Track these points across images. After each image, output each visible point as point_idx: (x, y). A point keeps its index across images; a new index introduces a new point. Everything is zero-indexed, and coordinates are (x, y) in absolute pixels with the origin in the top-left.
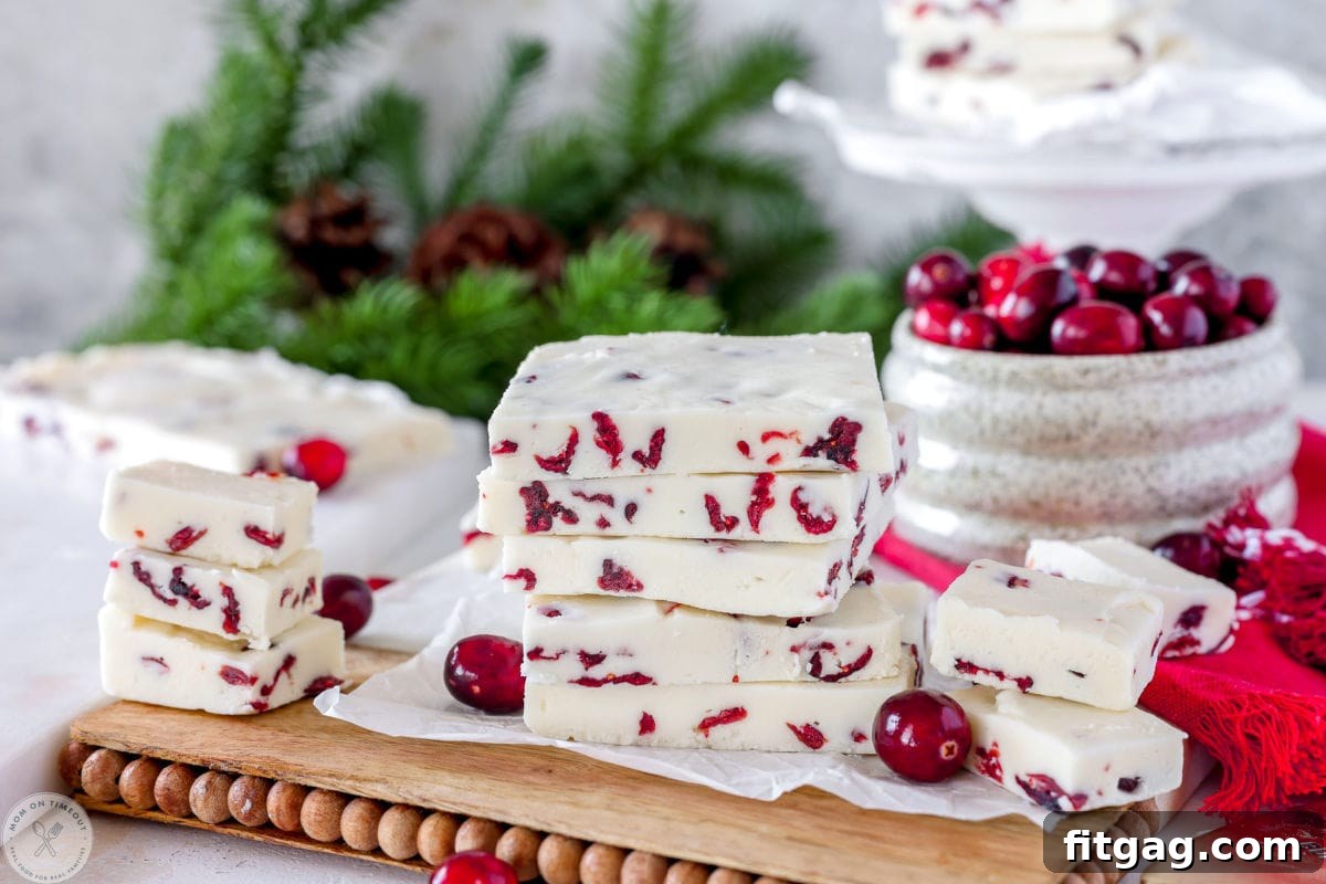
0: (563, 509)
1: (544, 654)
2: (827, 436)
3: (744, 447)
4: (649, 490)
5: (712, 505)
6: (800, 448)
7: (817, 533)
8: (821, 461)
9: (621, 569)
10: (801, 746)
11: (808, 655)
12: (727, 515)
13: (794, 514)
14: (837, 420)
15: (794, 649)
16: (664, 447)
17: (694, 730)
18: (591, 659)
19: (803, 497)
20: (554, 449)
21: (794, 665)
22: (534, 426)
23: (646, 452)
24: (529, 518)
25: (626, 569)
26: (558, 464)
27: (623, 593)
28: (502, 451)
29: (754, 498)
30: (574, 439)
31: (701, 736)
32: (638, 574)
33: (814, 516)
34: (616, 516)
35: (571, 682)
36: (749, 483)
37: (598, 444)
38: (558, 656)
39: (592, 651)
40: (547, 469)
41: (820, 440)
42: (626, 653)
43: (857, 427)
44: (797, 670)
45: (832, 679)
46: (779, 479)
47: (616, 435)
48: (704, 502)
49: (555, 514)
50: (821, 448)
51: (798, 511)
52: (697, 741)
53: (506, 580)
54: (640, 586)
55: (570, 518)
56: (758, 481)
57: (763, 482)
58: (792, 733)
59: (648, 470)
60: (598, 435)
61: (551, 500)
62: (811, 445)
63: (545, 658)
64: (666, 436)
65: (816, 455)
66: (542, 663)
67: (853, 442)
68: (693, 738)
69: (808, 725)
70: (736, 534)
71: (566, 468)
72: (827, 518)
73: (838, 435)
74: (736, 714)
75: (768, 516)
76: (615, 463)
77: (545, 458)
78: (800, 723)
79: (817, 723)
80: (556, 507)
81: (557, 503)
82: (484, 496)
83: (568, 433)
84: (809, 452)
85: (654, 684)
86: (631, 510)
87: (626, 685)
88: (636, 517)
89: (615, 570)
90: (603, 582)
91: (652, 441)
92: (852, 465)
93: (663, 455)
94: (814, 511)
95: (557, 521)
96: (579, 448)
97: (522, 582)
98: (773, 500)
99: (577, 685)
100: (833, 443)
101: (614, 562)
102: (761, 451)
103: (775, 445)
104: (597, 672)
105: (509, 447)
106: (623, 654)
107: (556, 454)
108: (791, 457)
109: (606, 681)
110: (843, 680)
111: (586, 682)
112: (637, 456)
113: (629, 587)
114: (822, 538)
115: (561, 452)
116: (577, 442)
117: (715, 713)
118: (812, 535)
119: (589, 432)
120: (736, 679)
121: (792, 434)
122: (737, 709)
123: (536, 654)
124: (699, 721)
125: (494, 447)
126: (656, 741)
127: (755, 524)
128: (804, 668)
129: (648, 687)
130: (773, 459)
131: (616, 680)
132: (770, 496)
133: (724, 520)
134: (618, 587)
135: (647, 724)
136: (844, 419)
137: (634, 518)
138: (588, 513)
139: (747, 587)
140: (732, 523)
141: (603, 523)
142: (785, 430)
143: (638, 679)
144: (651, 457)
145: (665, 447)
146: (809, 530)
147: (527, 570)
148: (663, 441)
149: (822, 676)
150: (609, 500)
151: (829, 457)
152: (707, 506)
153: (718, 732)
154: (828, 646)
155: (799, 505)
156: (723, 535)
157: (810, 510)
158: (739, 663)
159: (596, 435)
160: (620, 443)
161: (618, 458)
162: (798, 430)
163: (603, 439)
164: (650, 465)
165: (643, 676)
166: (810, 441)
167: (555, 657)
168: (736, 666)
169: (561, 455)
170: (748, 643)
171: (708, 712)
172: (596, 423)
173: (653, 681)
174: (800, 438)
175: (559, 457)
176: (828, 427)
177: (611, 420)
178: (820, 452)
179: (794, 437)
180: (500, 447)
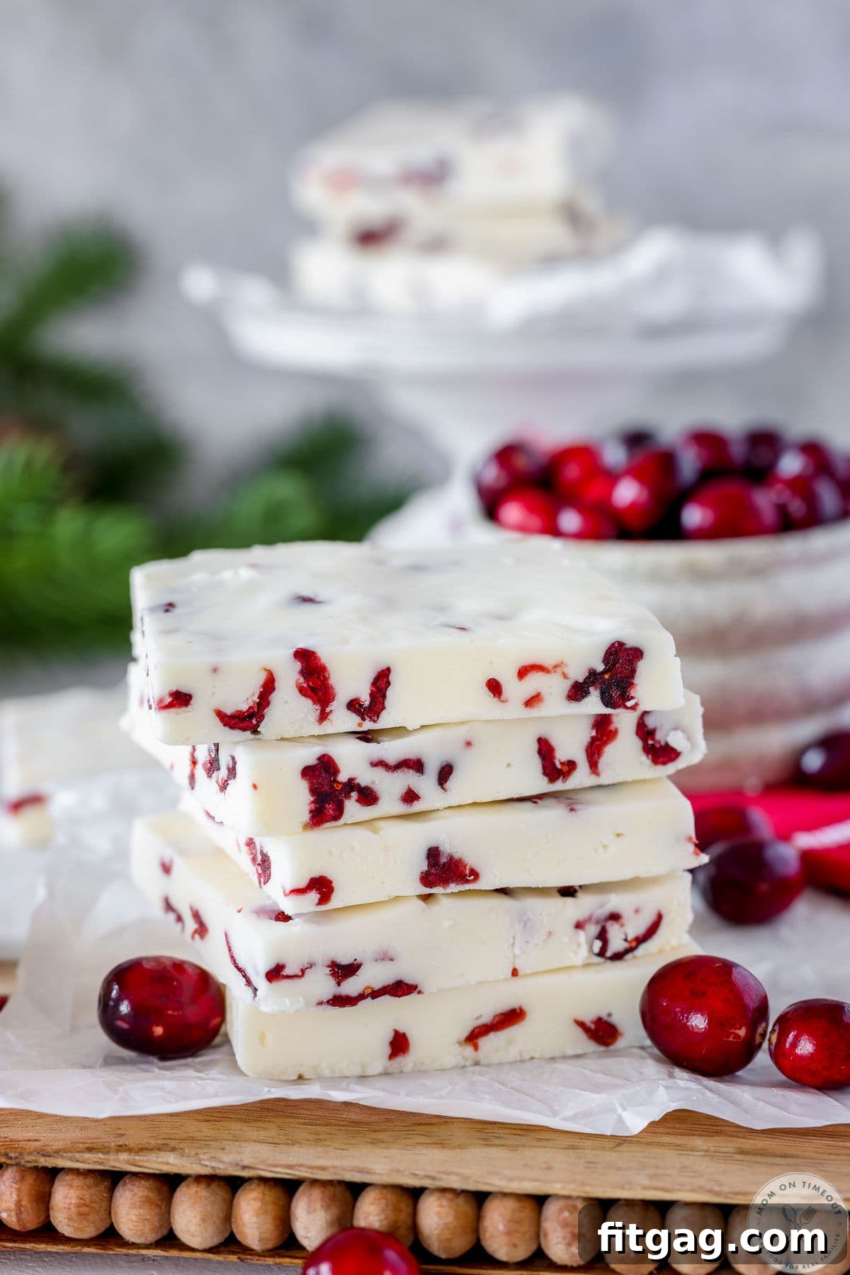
1: (286, 972)
2: (600, 668)
3: (494, 687)
6: (566, 686)
8: (593, 702)
10: (591, 1045)
11: (594, 930)
14: (613, 645)
15: (579, 926)
17: (460, 1043)
18: (343, 971)
20: (242, 700)
21: (579, 945)
22: (215, 670)
23: (366, 699)
26: (248, 720)
28: (170, 706)
30: (269, 686)
31: (469, 1050)
35: (321, 1003)
37: (302, 691)
38: (303, 971)
39: (345, 960)
40: (231, 727)
41: (592, 672)
42: (385, 957)
43: (636, 654)
44: (583, 954)
45: (618, 957)
47: (326, 679)
50: (593, 684)
52: (462, 1057)
58: (580, 1030)
59: (368, 725)
60: (302, 680)
62: (581, 681)
63: (287, 977)
64: (392, 678)
65: (586, 695)
66: (284, 984)
67: (632, 673)
68: (457, 1054)
69: (599, 1018)
71: (258, 726)
73: (614, 665)
74: (512, 1017)
76: (324, 715)
77: (228, 712)
78: (589, 1018)
79: (610, 1015)
83: (261, 678)
84: (577, 691)
85: (420, 992)
87: (386, 1000)
91: (373, 685)
93: (388, 703)
96: (275, 698)
99: (330, 1007)
100: (607, 676)
102: (517, 692)
103: (535, 682)
104: (352, 986)
105: (180, 699)
106: (383, 959)
107: (244, 707)
108: (555, 700)
109: (362, 997)
110: (629, 956)
111: (340, 1001)
112: (354, 705)
115: (251, 704)
116: (273, 689)
117: (487, 1019)
119: (289, 676)
120: (515, 973)
121: (556, 667)
122: (514, 1010)
123: (275, 974)
124: (465, 1033)
125: (159, 701)
126: (411, 1065)
128: (591, 949)
129: (413, 997)
130: (535, 701)
131: (375, 994)
135: (399, 1044)
136: (621, 644)
142: (548, 662)
143: (400, 989)
144: (372, 706)
145: (390, 693)
148: (388, 683)
149: (609, 954)
151: (601, 698)
153: (489, 1043)
154: (614, 917)
158: (517, 951)
159: (299, 679)
160: (332, 687)
161: (328, 710)
162: (565, 661)
163: (308, 685)
164: (371, 718)
165: (407, 985)
166: (579, 675)
167: (300, 974)
168: (514, 955)
169: (250, 708)
170: (529, 925)
171: (478, 1018)
172: (299, 663)
173: (418, 989)
174: (566, 670)
175: (248, 710)
176: (602, 655)
177: (319, 659)
178: (591, 689)
179: (559, 670)
180: (169, 699)
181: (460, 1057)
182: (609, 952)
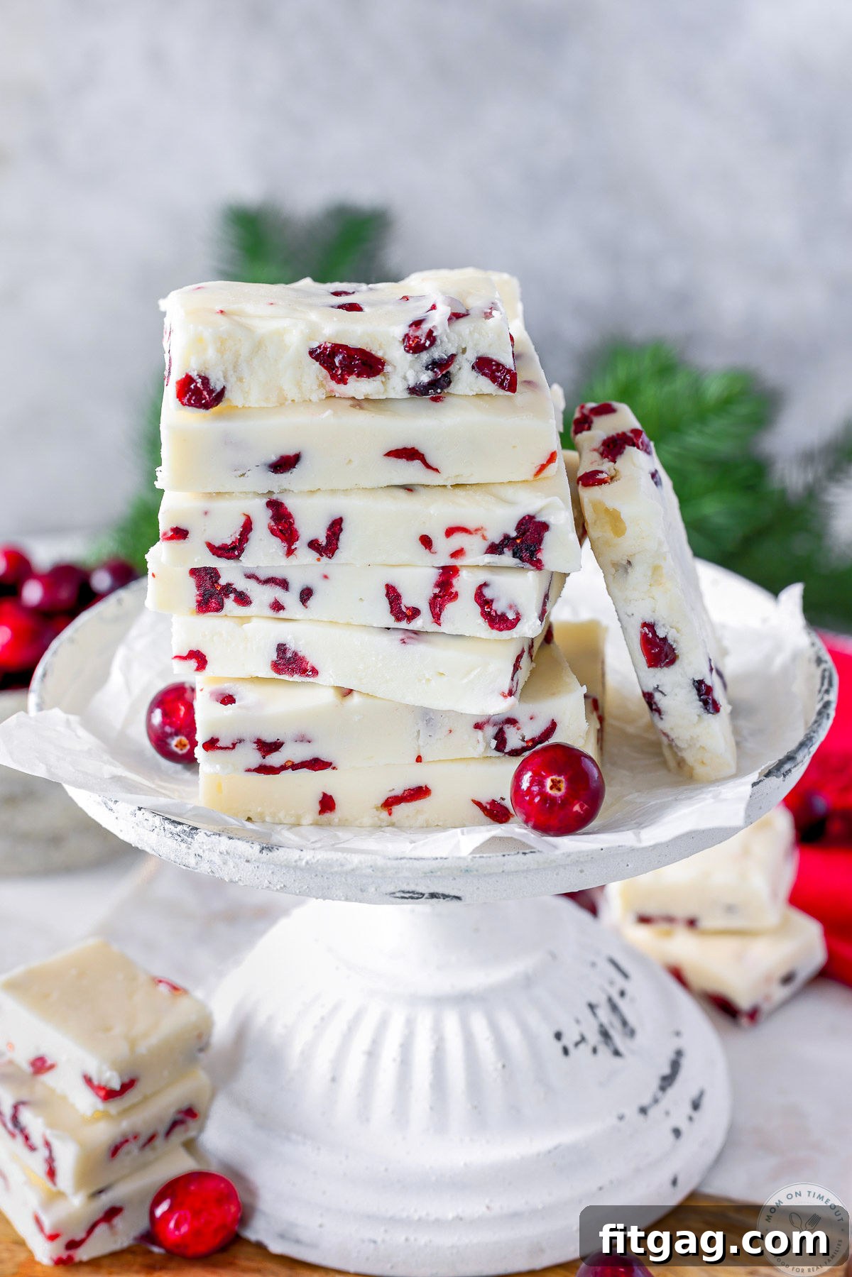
0: (235, 590)
1: (220, 744)
2: (514, 534)
3: (426, 541)
4: (326, 577)
5: (393, 595)
6: (485, 545)
7: (501, 630)
8: (507, 559)
9: (296, 654)
10: (487, 820)
11: (492, 731)
12: (409, 605)
13: (478, 609)
14: (524, 518)
15: (478, 726)
17: (377, 809)
18: (268, 747)
19: (488, 593)
20: (227, 536)
21: (478, 742)
22: (206, 513)
23: (323, 541)
25: (300, 654)
26: (231, 551)
27: (297, 678)
28: (171, 538)
29: (437, 590)
30: (247, 527)
31: (384, 814)
32: (313, 659)
33: (499, 613)
34: (290, 599)
35: (249, 770)
36: (433, 575)
37: (273, 532)
38: (234, 745)
39: (269, 739)
40: (219, 556)
41: (506, 537)
42: (303, 739)
43: (544, 527)
44: (480, 749)
45: (515, 753)
46: (464, 574)
47: (292, 524)
48: (384, 591)
49: (227, 596)
50: (506, 546)
51: (482, 607)
52: (379, 819)
53: (177, 661)
54: (315, 672)
55: (243, 599)
56: (441, 576)
57: (447, 576)
58: (477, 808)
59: (325, 559)
60: (273, 524)
61: (223, 582)
62: (497, 542)
63: (221, 748)
64: (344, 525)
65: (501, 553)
66: (218, 752)
67: (540, 541)
68: (374, 816)
69: (494, 801)
70: (417, 624)
71: (239, 556)
72: (511, 616)
73: (524, 534)
74: (419, 793)
75: (450, 609)
76: (290, 552)
77: (217, 545)
78: (485, 799)
79: (503, 799)
80: (228, 589)
81: (229, 585)
82: (153, 575)
83: (242, 520)
84: (494, 549)
85: (334, 768)
86: (306, 594)
87: (305, 770)
88: (311, 603)
89: (289, 655)
90: (276, 667)
91: (329, 529)
92: (538, 565)
93: (341, 544)
94: (499, 607)
95: (229, 603)
96: (253, 536)
97: (193, 664)
98: (456, 595)
99: (255, 773)
100: (518, 541)
101: (288, 646)
102: (444, 546)
103: (459, 540)
104: (275, 759)
105: (180, 534)
106: (302, 741)
107: (229, 542)
108: (475, 553)
109: (283, 768)
111: (264, 770)
112: (313, 545)
113: (303, 672)
114: (505, 634)
115: (234, 540)
116: (251, 529)
117: (398, 791)
118: (495, 632)
119: (263, 519)
120: (419, 759)
121: (477, 530)
122: (420, 788)
123: (211, 744)
124: (382, 800)
125: (165, 534)
126: (337, 819)
127: (437, 617)
128: (488, 745)
129: (328, 772)
130: (457, 554)
131: (295, 767)
132: (453, 590)
133: (404, 610)
134: (293, 672)
135: (327, 803)
136: (531, 518)
137: (309, 603)
138: (262, 595)
139: (428, 680)
140: (415, 613)
141: (277, 606)
142: (471, 526)
143: (317, 764)
144: (328, 545)
145: (342, 536)
146: (492, 626)
147: (198, 652)
148: (341, 530)
150: (284, 584)
151: (514, 555)
152: (387, 595)
153: (401, 810)
154: (512, 722)
155: (483, 601)
156: (403, 624)
157: (495, 606)
158: (421, 743)
159: (270, 523)
160: (296, 531)
161: (293, 547)
162: (484, 527)
163: (278, 528)
164: (326, 554)
165: (323, 762)
166: (496, 537)
167: (231, 747)
168: (419, 746)
169: (233, 542)
170: (431, 723)
171: (390, 791)
172: (271, 511)
173: (333, 766)
174: (486, 534)
175: (231, 544)
176: (514, 525)
177: (286, 509)
178: (505, 550)
179: (479, 532)
180: (170, 534)
181: (376, 819)
182: (507, 750)
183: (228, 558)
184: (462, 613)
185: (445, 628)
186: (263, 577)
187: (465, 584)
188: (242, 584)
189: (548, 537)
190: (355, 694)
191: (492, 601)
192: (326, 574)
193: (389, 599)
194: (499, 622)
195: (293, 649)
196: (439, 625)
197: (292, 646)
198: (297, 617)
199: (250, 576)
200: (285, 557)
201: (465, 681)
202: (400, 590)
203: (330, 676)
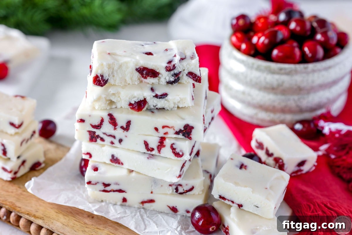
0: (100, 137)
2: (183, 129)
3: (156, 129)
4: (126, 136)
5: (146, 144)
6: (174, 132)
7: (178, 157)
8: (181, 136)
9: (117, 158)
10: (171, 212)
11: (174, 187)
12: (151, 147)
13: (171, 151)
14: (186, 125)
15: (170, 185)
16: (130, 126)
17: (139, 203)
18: (106, 185)
19: (174, 146)
20: (97, 122)
21: (170, 189)
22: (90, 116)
23: (125, 127)
24: (90, 138)
25: (118, 158)
26: (98, 127)
27: (117, 165)
28: (80, 122)
29: (159, 144)
30: (102, 121)
31: (141, 205)
32: (122, 160)
33: (177, 152)
34: (116, 141)
35: (100, 191)
36: (158, 139)
37: (110, 123)
38: (96, 184)
39: (107, 183)
40: (94, 128)
41: (181, 130)
42: (117, 184)
43: (192, 128)
44: (171, 192)
45: (181, 193)
46: (167, 140)
47: (115, 121)
48: (144, 142)
49: (98, 138)
50: (181, 132)
51: (173, 150)
53: (84, 155)
54: (122, 164)
55: (102, 140)
56: (160, 140)
57: (162, 140)
58: (168, 208)
59: (125, 132)
60: (110, 120)
61: (96, 134)
62: (178, 131)
63: (92, 184)
64: (131, 123)
65: (179, 134)
67: (191, 132)
68: (137, 205)
69: (174, 207)
70: (153, 153)
71: (100, 129)
72: (181, 154)
73: (186, 129)
74: (152, 201)
75: (163, 150)
76: (115, 129)
77: (93, 125)
78: (171, 205)
79: (176, 206)
80: (98, 136)
82: (77, 130)
83: (100, 119)
84: (177, 133)
85: (126, 193)
86: (121, 141)
87: (117, 192)
89: (115, 158)
90: (111, 161)
91: (127, 124)
92: (190, 138)
93: (130, 128)
94: (178, 150)
95: (99, 140)
96: (104, 123)
97: (88, 156)
98: (165, 146)
99: (102, 192)
100: (184, 131)
101: (115, 156)
102: (162, 131)
103: (166, 130)
104: (108, 188)
105: (82, 121)
108: (171, 134)
109: (110, 191)
110: (184, 194)
111: (105, 191)
112: (122, 127)
113: (119, 163)
114: (179, 158)
117: (145, 200)
118: (176, 158)
119: (107, 119)
120: (152, 193)
121: (172, 127)
123: (89, 183)
124: (141, 201)
126: (128, 205)
127: (159, 151)
128: (173, 191)
129: (124, 193)
130: (166, 134)
131: (114, 191)
132: (164, 144)
133: (149, 148)
134: (116, 163)
135: (125, 200)
136: (188, 125)
137: (121, 143)
138: (108, 140)
139: (155, 170)
140: (153, 149)
141: (112, 143)
142: (170, 126)
143: (120, 191)
146: (176, 156)
147: (90, 153)
148: (130, 124)
150: (114, 137)
151: (183, 135)
152: (145, 143)
153: (147, 205)
154: (180, 185)
155: (173, 148)
156: (149, 152)
157: (176, 150)
160: (117, 123)
161: (116, 128)
162: (174, 126)
165: (122, 191)
166: (177, 129)
168: (152, 189)
169: (98, 125)
170: (156, 183)
171: (143, 199)
172: (109, 117)
174: (175, 128)
176: (183, 127)
177: (114, 117)
178: (180, 133)
179: (173, 128)
180: (80, 121)
181: (139, 206)
182: (179, 192)
183: (97, 129)
184: (167, 151)
185: (162, 155)
186: (108, 134)
187: (168, 143)
188: (102, 136)
189: (193, 131)
190: (134, 172)
191: (176, 149)
192: (126, 135)
193: (145, 145)
194: (177, 155)
195: (116, 157)
196: (160, 153)
197: (116, 156)
198: (118, 147)
199: (104, 134)
200: (113, 130)
201: (166, 172)
202: (148, 143)
203: (126, 166)
